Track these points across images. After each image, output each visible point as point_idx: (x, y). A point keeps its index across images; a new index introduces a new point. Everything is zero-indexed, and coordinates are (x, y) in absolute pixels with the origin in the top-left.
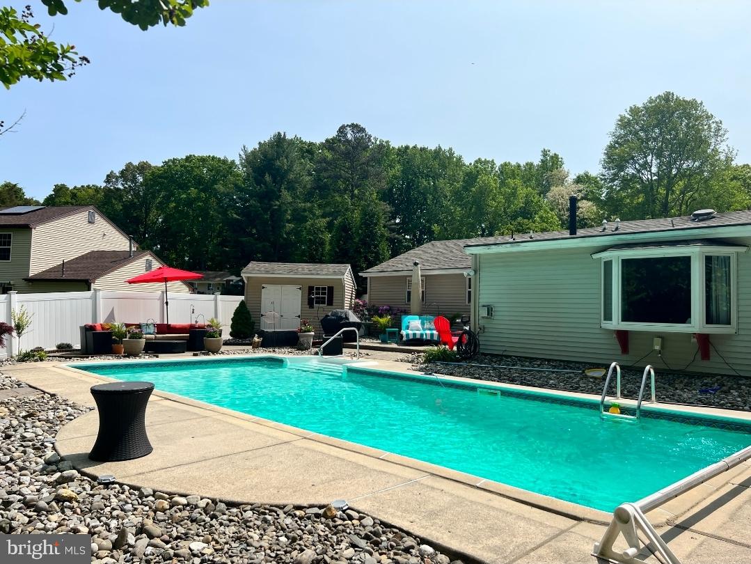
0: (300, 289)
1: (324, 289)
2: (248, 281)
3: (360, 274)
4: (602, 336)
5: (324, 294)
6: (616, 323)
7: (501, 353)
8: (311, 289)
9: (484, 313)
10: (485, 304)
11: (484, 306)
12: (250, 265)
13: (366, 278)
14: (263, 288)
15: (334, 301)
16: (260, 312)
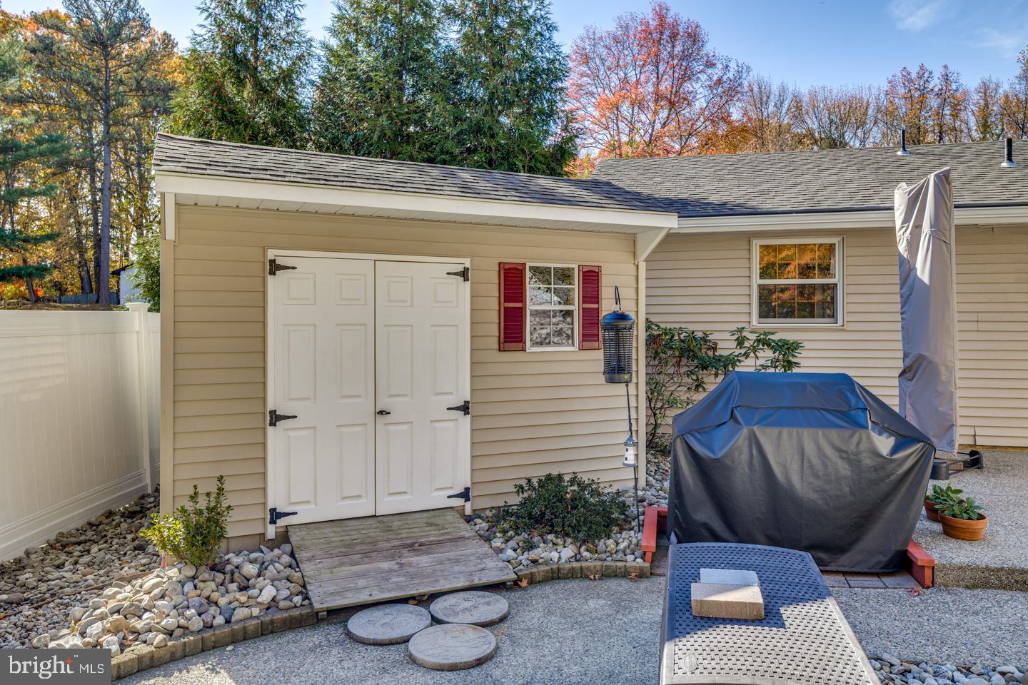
0: (464, 274)
1: (565, 275)
8: (511, 276)
14: (275, 267)
16: (264, 399)
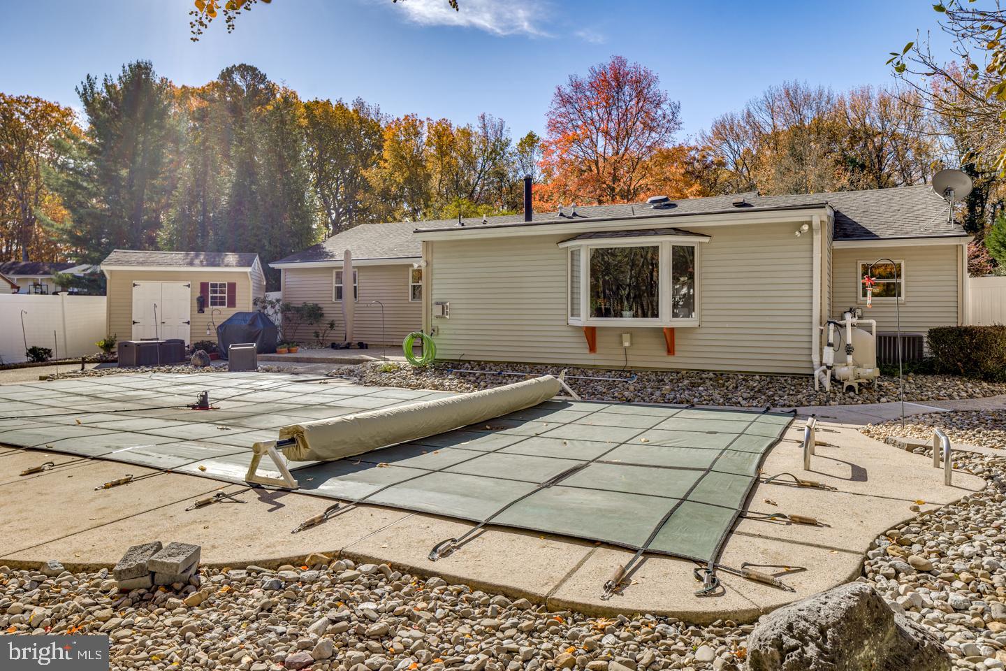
0: (189, 286)
1: (223, 285)
2: (111, 277)
3: (271, 265)
4: (570, 334)
5: (222, 292)
6: (585, 318)
7: (457, 358)
8: (204, 286)
9: (437, 311)
10: (439, 301)
11: (437, 303)
12: (113, 255)
13: (280, 270)
14: (134, 285)
15: (237, 302)
16: (131, 318)
